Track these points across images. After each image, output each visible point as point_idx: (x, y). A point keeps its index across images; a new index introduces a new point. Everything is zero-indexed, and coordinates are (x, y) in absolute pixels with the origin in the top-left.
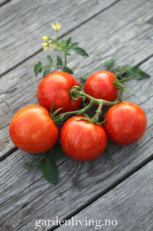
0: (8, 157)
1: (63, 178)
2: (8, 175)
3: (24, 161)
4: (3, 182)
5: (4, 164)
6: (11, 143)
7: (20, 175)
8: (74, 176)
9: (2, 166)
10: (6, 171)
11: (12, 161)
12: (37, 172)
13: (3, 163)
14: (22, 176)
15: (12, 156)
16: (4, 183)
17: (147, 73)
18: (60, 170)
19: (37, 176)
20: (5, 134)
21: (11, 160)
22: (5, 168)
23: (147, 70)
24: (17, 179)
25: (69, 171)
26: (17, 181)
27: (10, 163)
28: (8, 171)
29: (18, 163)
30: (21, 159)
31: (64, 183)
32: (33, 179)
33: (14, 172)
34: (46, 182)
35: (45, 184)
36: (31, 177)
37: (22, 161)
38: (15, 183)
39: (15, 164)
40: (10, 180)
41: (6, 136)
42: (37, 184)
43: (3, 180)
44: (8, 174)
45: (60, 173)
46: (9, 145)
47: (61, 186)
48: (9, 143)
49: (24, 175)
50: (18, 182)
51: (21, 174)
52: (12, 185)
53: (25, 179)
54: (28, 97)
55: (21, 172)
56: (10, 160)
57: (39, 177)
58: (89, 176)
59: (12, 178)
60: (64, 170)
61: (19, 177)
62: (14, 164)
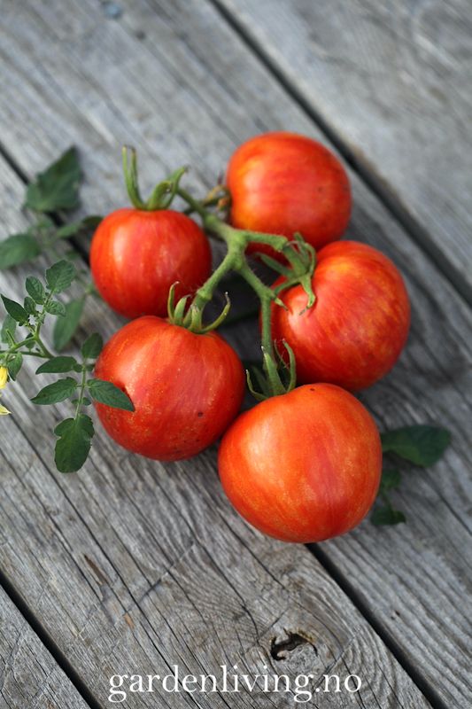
0: (353, 582)
1: (427, 415)
2: (419, 581)
3: (368, 533)
4: (444, 597)
5: (378, 596)
6: (304, 572)
7: (419, 545)
8: (420, 382)
9: (383, 600)
10: (401, 587)
11: (368, 570)
12: (409, 493)
13: (374, 598)
14: (421, 539)
15: (348, 569)
16: (445, 593)
17: (57, 155)
18: (401, 424)
19: (420, 493)
20: (266, 595)
21: (362, 572)
22: (392, 594)
23: (49, 155)
24: (430, 554)
25: (404, 397)
26: (438, 554)
27: (375, 576)
28: (402, 581)
29: (374, 551)
30: (359, 543)
31: (444, 411)
32: (430, 504)
33: (407, 562)
34: (441, 465)
35: (450, 469)
36: (424, 511)
37: (368, 540)
38: (447, 561)
39: (380, 559)
40: (433, 574)
41: (273, 591)
42: (449, 492)
43: (435, 597)
44: (412, 582)
45: (409, 422)
46: (309, 579)
47: (453, 421)
48: (303, 581)
49: (416, 533)
50: (441, 549)
51: (413, 542)
52: (453, 570)
53: (430, 529)
54: (122, 522)
55: (406, 540)
56: (362, 578)
57: (425, 486)
58: (422, 342)
59: (428, 569)
60: (401, 412)
61: (426, 546)
62: (379, 562)
